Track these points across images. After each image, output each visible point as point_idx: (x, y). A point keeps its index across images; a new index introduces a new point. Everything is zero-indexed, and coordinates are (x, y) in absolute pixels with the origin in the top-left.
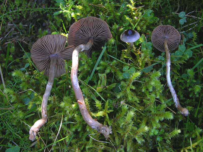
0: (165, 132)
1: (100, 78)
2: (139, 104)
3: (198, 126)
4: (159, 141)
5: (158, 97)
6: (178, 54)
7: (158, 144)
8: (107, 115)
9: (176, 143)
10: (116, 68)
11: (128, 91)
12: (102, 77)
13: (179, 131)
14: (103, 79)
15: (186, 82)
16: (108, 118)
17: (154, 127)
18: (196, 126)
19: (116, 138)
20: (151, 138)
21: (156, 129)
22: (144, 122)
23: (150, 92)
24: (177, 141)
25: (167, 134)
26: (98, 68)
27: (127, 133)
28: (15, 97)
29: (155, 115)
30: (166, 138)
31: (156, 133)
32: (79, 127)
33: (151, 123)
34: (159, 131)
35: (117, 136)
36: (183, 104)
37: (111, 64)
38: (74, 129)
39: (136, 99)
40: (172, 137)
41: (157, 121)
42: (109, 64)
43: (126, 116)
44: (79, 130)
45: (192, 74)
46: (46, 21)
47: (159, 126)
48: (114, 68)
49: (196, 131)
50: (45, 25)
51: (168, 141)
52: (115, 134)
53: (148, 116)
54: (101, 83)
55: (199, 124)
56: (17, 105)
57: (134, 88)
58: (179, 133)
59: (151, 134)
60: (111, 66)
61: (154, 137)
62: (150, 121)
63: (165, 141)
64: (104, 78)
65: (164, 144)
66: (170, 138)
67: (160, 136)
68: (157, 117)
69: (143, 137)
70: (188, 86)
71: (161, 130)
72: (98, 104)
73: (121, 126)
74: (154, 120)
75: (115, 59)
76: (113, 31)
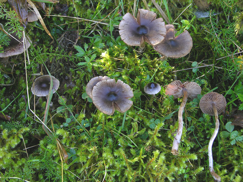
0: (191, 170)
1: (133, 126)
2: (165, 148)
3: (217, 163)
4: (187, 178)
7: (185, 180)
8: (142, 160)
9: (200, 178)
10: (143, 116)
11: (156, 139)
13: (203, 168)
14: (135, 126)
15: (203, 125)
16: (143, 162)
17: (182, 167)
18: (216, 163)
19: (150, 178)
20: (179, 176)
21: (184, 168)
22: (173, 164)
24: (201, 176)
25: (192, 171)
26: (127, 119)
27: (161, 174)
28: (57, 151)
29: (182, 157)
30: (192, 175)
31: (184, 171)
32: (118, 173)
33: (179, 164)
34: (186, 170)
35: (152, 177)
36: (202, 144)
37: (138, 113)
38: (114, 175)
39: (163, 144)
40: (197, 174)
41: (184, 162)
42: (136, 113)
43: (158, 159)
44: (118, 175)
45: (208, 119)
46: (68, 75)
47: (186, 166)
48: (141, 116)
49: (216, 167)
50: (67, 78)
51: (194, 178)
52: (149, 175)
53: (176, 158)
55: (218, 160)
57: (160, 135)
58: (203, 170)
59: (180, 173)
60: (139, 115)
61: (182, 175)
62: (177, 163)
63: (191, 177)
65: (190, 180)
66: (196, 175)
67: (186, 173)
68: (183, 158)
69: (173, 176)
70: (206, 128)
71: (187, 169)
72: (133, 151)
73: (154, 168)
74: (181, 161)
76: (135, 84)
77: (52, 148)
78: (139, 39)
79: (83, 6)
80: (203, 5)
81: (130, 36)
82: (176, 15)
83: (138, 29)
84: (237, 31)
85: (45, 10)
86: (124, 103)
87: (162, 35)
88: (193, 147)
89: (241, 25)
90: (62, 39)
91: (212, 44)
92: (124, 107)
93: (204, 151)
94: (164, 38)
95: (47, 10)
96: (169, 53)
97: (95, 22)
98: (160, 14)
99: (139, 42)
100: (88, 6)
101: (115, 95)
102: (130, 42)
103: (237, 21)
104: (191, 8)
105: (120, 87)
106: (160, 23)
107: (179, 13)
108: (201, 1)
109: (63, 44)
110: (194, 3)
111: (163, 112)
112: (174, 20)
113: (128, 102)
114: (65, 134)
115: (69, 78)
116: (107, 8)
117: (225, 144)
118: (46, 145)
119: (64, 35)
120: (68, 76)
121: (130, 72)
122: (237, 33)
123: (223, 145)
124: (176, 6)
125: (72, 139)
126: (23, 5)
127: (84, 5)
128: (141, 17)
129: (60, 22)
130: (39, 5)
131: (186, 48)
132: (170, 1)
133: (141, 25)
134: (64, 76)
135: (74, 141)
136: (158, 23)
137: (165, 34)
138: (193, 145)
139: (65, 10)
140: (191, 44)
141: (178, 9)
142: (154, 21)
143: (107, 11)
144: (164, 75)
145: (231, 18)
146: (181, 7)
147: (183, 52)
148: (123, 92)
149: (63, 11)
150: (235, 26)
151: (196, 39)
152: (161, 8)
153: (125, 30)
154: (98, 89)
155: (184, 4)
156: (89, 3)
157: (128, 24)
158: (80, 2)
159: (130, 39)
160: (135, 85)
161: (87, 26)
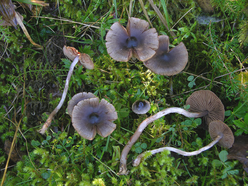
1: (114, 150)
2: (150, 177)
5: (169, 170)
6: (188, 122)
11: (141, 167)
12: (116, 149)
23: (161, 166)
26: (111, 140)
28: (35, 173)
37: (124, 136)
39: (148, 173)
42: (122, 136)
46: (55, 83)
54: (115, 156)
56: (37, 180)
57: (146, 164)
60: (124, 138)
64: (118, 151)
72: (114, 180)
75: (128, 132)
76: (124, 99)
77: (28, 171)
78: (127, 53)
79: (74, 5)
80: (208, 7)
81: (117, 49)
82: (177, 16)
83: (127, 41)
84: (241, 42)
85: (32, 10)
86: (107, 127)
87: (153, 49)
88: (180, 175)
89: (247, 36)
90: (50, 44)
91: (211, 57)
92: (106, 131)
93: (192, 182)
94: (155, 53)
95: (34, 11)
96: (160, 70)
97: (85, 25)
98: (159, 17)
99: (126, 57)
100: (81, 6)
101: (97, 116)
102: (116, 56)
103: (242, 31)
104: (193, 11)
105: (104, 107)
106: (153, 34)
107: (181, 15)
108: (205, 3)
109: (51, 49)
110: (198, 4)
111: (152, 132)
112: (175, 23)
113: (111, 125)
114: (44, 154)
115: (56, 86)
116: (101, 8)
117: (217, 176)
118: (23, 166)
119: (52, 40)
120: (55, 85)
121: (119, 85)
122: (241, 44)
123: (214, 177)
124: (178, 7)
125: (52, 159)
126: (8, 4)
127: (76, 4)
128: (131, 27)
129: (49, 23)
130: (26, 5)
131: (181, 64)
132: (172, 1)
133: (131, 36)
134: (51, 84)
135: (54, 161)
136: (150, 34)
137: (156, 47)
138: (181, 173)
139: (55, 10)
140: (186, 60)
141: (180, 10)
142: (146, 32)
143: (102, 11)
144: (157, 89)
145: (237, 25)
146: (183, 8)
147: (177, 69)
148: (106, 113)
149: (52, 11)
150: (239, 37)
151: (197, 46)
152: (159, 11)
153: (112, 42)
154: (79, 109)
155: (186, 6)
156: (82, 2)
157: (117, 35)
158: (70, 2)
159: (117, 53)
160: (124, 101)
161: (76, 30)
